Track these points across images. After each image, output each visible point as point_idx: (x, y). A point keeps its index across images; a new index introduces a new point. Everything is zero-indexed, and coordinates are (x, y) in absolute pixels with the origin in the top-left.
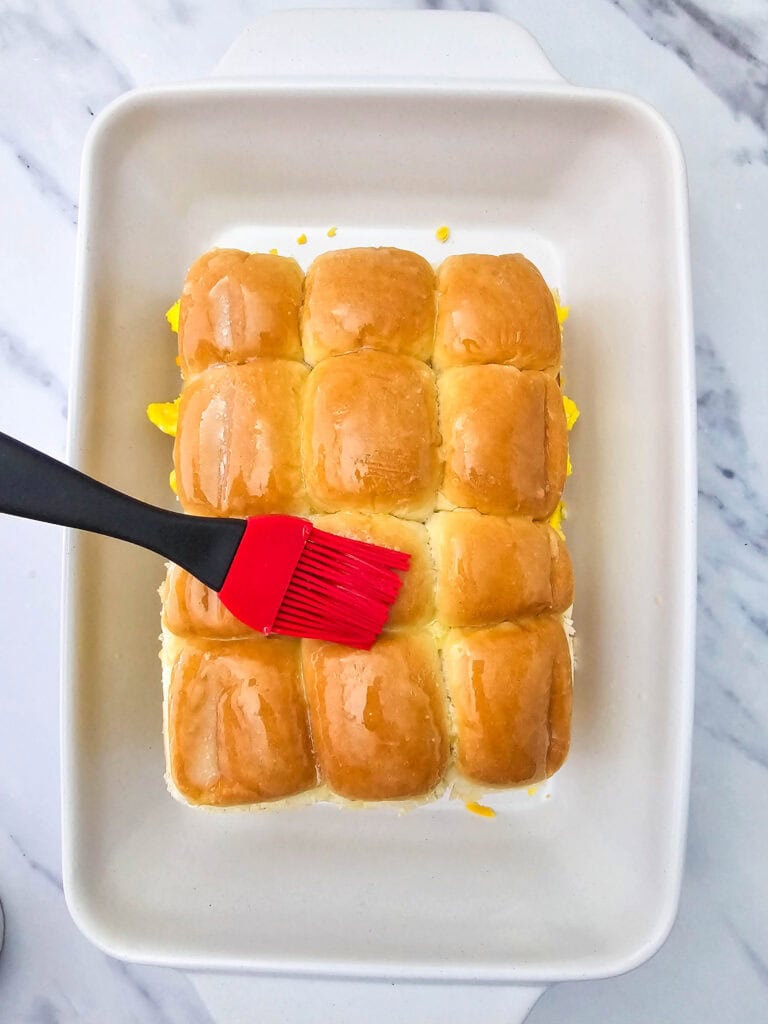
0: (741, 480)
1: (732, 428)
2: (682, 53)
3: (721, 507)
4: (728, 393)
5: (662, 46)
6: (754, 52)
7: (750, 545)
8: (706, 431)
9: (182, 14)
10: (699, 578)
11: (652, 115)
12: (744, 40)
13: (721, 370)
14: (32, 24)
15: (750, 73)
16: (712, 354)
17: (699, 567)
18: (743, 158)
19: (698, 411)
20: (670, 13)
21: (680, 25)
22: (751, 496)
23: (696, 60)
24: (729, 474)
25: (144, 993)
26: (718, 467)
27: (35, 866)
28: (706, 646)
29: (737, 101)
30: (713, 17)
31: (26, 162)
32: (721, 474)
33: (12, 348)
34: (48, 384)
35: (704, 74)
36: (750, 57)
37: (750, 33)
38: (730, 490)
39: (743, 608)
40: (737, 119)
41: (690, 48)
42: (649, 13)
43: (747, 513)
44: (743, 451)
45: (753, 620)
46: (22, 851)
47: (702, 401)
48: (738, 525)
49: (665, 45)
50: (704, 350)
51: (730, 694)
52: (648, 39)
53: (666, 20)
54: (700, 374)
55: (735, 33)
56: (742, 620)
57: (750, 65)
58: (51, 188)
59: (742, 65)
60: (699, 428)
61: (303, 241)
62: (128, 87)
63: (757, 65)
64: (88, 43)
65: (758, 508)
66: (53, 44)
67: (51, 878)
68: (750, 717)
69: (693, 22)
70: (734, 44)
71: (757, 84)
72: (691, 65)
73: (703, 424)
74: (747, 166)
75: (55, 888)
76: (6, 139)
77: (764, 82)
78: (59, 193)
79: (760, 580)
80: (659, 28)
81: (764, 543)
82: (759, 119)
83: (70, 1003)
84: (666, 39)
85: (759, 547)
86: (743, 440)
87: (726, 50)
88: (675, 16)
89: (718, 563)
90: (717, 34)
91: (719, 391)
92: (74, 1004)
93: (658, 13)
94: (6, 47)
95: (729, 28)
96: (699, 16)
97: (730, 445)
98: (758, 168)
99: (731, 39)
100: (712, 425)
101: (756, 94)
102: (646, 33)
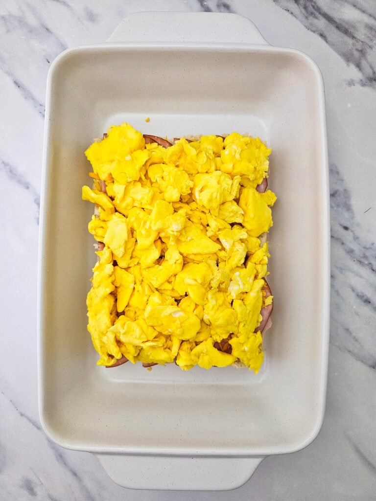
0: (352, 231)
1: (348, 208)
2: (322, 35)
3: (343, 244)
4: (345, 190)
5: (313, 33)
6: (355, 35)
7: (356, 261)
8: (335, 208)
9: (92, 17)
10: (332, 277)
11: (309, 60)
12: (351, 30)
13: (342, 180)
14: (21, 21)
15: (354, 45)
16: (338, 173)
17: (331, 270)
18: (351, 83)
19: (331, 200)
20: (317, 18)
21: (321, 23)
22: (356, 238)
23: (329, 39)
24: (346, 228)
25: (75, 474)
26: (341, 225)
27: (22, 415)
28: (335, 308)
29: (348, 57)
30: (337, 20)
31: (17, 84)
32: (342, 228)
33: (11, 171)
34: (28, 188)
35: (332, 45)
36: (353, 37)
37: (354, 27)
38: (347, 236)
39: (353, 290)
40: (348, 65)
41: (326, 33)
42: (307, 18)
43: (354, 246)
44: (353, 218)
45: (358, 295)
46: (16, 408)
47: (333, 195)
48: (350, 252)
49: (314, 32)
50: (333, 171)
51: (347, 330)
52: (307, 29)
53: (316, 21)
54: (331, 183)
55: (347, 27)
56: (353, 296)
57: (354, 41)
58: (28, 95)
59: (350, 41)
60: (331, 207)
61: (148, 120)
62: (65, 49)
63: (356, 41)
64: (47, 29)
65: (360, 244)
66: (31, 30)
67: (30, 420)
68: (356, 341)
69: (327, 22)
70: (346, 32)
71: (357, 50)
72: (326, 41)
73: (333, 205)
74: (353, 87)
75: (32, 424)
76: (8, 73)
77: (360, 49)
78: (33, 99)
79: (361, 277)
80: (311, 24)
81: (362, 260)
82: (358, 66)
83: (39, 480)
84: (315, 29)
85: (360, 262)
86: (353, 212)
87: (343, 35)
88: (319, 19)
89: (341, 270)
90: (338, 27)
91: (341, 190)
92: (41, 479)
93: (311, 18)
94: (8, 31)
95: (344, 24)
96: (329, 19)
97: (346, 215)
98: (358, 88)
99: (344, 29)
100: (338, 206)
101: (357, 54)
102: (305, 26)
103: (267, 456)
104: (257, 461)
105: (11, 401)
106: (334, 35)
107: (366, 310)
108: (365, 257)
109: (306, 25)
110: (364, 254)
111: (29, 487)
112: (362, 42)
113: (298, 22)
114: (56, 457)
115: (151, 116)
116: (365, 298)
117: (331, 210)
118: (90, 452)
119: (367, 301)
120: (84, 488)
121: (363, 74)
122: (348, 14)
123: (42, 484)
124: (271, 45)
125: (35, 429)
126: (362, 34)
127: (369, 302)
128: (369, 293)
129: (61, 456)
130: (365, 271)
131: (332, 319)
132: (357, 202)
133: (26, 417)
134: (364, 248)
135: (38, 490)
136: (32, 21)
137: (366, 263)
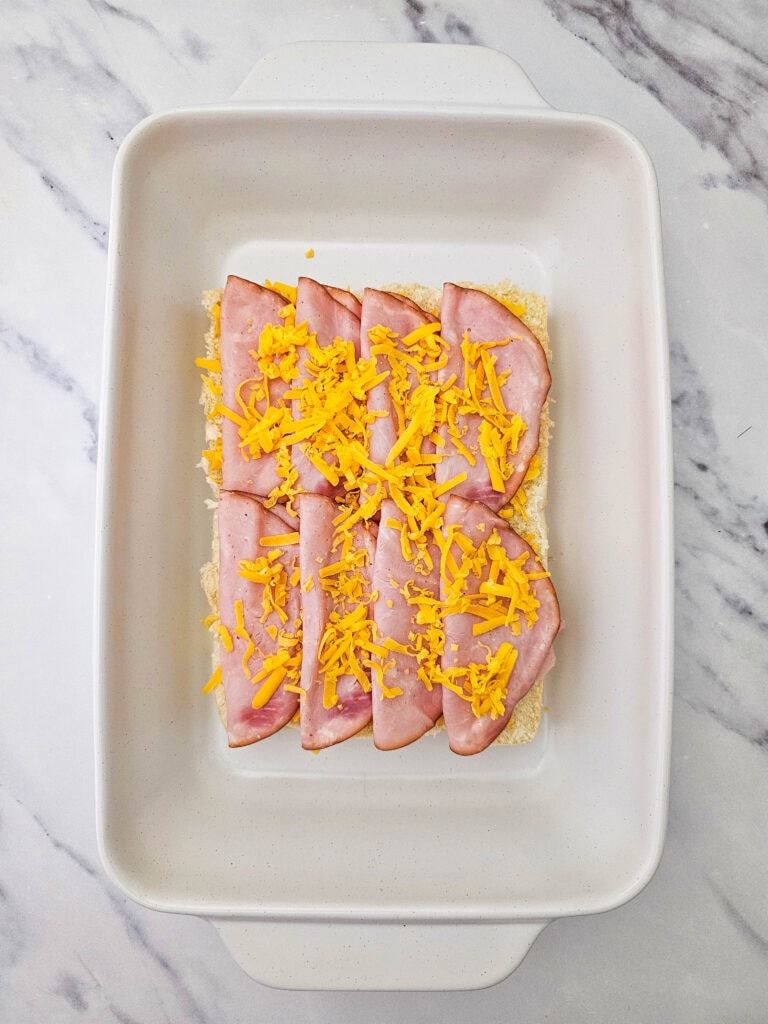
0: (715, 474)
1: (706, 427)
2: (651, 88)
3: (696, 498)
4: (700, 392)
5: (634, 84)
6: (717, 89)
7: (723, 532)
8: (681, 428)
9: (197, 49)
10: (677, 563)
11: (628, 139)
12: (709, 79)
13: (694, 373)
14: (57, 58)
15: (714, 107)
16: (685, 359)
17: (676, 552)
18: (709, 182)
19: (673, 411)
20: (639, 52)
21: (651, 64)
22: (723, 487)
23: (666, 96)
24: (703, 467)
25: (165, 965)
26: (693, 461)
27: (58, 845)
28: (684, 626)
29: (703, 132)
30: (679, 58)
31: (49, 182)
32: (696, 468)
33: (36, 356)
34: (70, 388)
35: (672, 107)
36: (713, 93)
37: (713, 72)
38: (705, 483)
39: (718, 590)
40: (703, 147)
41: (660, 85)
42: (622, 53)
43: (718, 502)
44: (714, 447)
45: (727, 600)
46: (45, 831)
47: (677, 401)
48: (712, 514)
49: (637, 82)
50: (677, 355)
51: (707, 669)
52: (621, 77)
53: (638, 60)
54: (673, 379)
55: (700, 72)
56: (717, 600)
57: (714, 100)
58: (71, 205)
59: (706, 100)
60: (674, 426)
61: (311, 255)
62: (145, 115)
63: (719, 100)
64: (109, 74)
65: (729, 499)
66: (76, 76)
67: (73, 856)
68: (726, 690)
69: (662, 63)
70: (699, 82)
71: (720, 117)
72: (661, 100)
73: (678, 422)
74: (712, 189)
75: (77, 865)
76: (31, 161)
77: (726, 115)
78: (81, 211)
79: (734, 564)
80: (631, 67)
81: (735, 530)
82: (723, 148)
83: (93, 976)
84: (638, 76)
85: (731, 534)
86: (715, 436)
87: (692, 87)
88: (645, 57)
89: (694, 550)
90: (683, 73)
91: (692, 391)
92: (97, 976)
93: (630, 54)
94: (31, 77)
95: (694, 68)
96: (667, 57)
97: (703, 441)
98: (723, 191)
99: (696, 77)
100: (687, 423)
101: (720, 126)
102: (620, 71)
103: (553, 920)
104: (533, 930)
105: (35, 817)
106: (677, 88)
107: (743, 630)
108: (740, 523)
109: (621, 68)
110: (739, 519)
111: (73, 992)
112: (730, 101)
113: (605, 62)
114: (128, 930)
115: (317, 246)
116: (742, 605)
117: (673, 431)
118: (200, 916)
119: (747, 612)
120: (183, 993)
121: (733, 164)
122: (702, 47)
123: (98, 985)
124: (555, 108)
125: (85, 874)
126: (729, 86)
127: (750, 613)
128: (749, 596)
129: (137, 930)
130: (740, 553)
131: (679, 647)
132: (721, 418)
133: (67, 850)
134: (739, 506)
135: (89, 997)
136: (78, 57)
137: (743, 535)
